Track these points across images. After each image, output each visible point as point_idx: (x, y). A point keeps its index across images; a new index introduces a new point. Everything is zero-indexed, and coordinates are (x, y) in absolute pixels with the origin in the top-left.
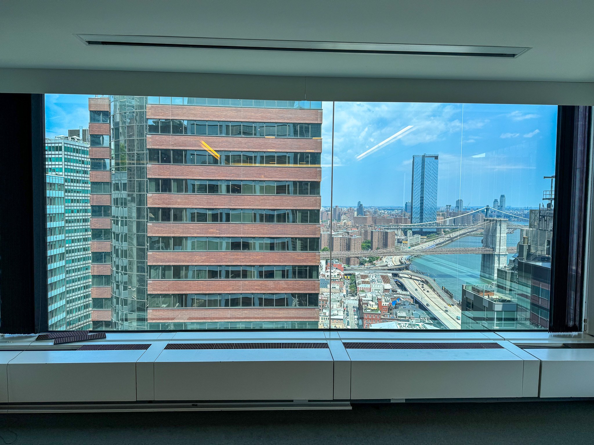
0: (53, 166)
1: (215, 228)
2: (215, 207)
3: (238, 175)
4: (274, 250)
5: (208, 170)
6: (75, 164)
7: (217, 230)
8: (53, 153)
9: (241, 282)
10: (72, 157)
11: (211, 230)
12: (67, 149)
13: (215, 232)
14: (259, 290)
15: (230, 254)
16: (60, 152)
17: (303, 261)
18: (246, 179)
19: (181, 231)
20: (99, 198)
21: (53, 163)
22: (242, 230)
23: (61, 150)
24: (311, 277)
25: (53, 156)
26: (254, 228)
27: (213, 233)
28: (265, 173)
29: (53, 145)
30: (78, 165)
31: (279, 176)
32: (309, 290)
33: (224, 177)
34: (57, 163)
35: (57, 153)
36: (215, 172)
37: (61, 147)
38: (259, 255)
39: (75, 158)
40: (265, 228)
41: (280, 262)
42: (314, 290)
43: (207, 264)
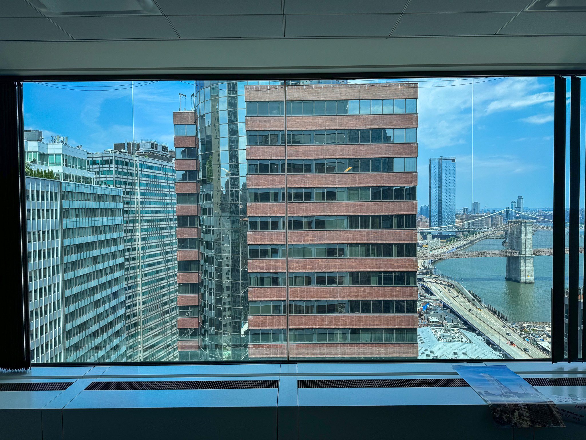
0: (105, 179)
1: (312, 235)
2: (311, 215)
3: (334, 183)
4: (370, 256)
5: (304, 179)
6: (124, 177)
7: (313, 237)
8: (104, 166)
9: (338, 289)
10: (121, 170)
11: (308, 237)
12: (117, 162)
13: (311, 239)
14: (355, 296)
15: (326, 260)
16: (111, 166)
17: (400, 267)
18: (341, 186)
19: (279, 238)
20: (185, 208)
21: (105, 176)
22: (337, 236)
23: (111, 163)
24: (408, 283)
25: (105, 169)
26: (349, 235)
27: (309, 240)
28: (359, 180)
29: (104, 159)
30: (126, 177)
31: (374, 182)
32: (407, 296)
33: (320, 184)
34: (108, 176)
35: (108, 166)
36: (311, 180)
37: (111, 161)
38: (355, 262)
39: (124, 170)
40: (361, 234)
41: (376, 268)
42: (412, 296)
43: (304, 271)
